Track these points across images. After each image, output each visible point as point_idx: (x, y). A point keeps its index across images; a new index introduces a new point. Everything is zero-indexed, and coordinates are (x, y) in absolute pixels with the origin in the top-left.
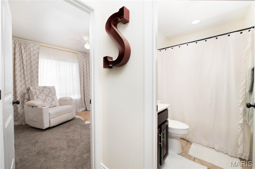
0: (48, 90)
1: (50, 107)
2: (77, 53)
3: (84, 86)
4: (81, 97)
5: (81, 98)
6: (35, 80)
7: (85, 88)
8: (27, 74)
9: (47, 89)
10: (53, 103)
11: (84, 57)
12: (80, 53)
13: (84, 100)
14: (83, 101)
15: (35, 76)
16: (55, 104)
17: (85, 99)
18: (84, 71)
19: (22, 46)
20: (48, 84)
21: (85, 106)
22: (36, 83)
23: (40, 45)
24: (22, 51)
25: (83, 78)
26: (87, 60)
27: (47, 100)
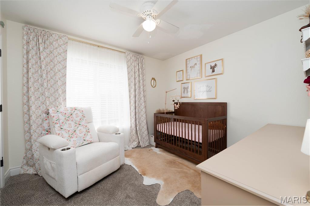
0: (80, 114)
1: (83, 144)
2: (125, 53)
3: (135, 106)
4: (131, 124)
5: (131, 127)
6: (61, 97)
7: (137, 110)
8: (47, 85)
9: (78, 112)
10: (88, 138)
11: (135, 59)
12: (129, 53)
13: (135, 129)
14: (134, 132)
15: (60, 89)
16: (91, 140)
17: (137, 128)
18: (135, 81)
19: (39, 38)
20: (81, 105)
21: (137, 140)
22: (62, 101)
23: (69, 39)
24: (40, 47)
25: (133, 93)
26: (140, 65)
27: (77, 132)
